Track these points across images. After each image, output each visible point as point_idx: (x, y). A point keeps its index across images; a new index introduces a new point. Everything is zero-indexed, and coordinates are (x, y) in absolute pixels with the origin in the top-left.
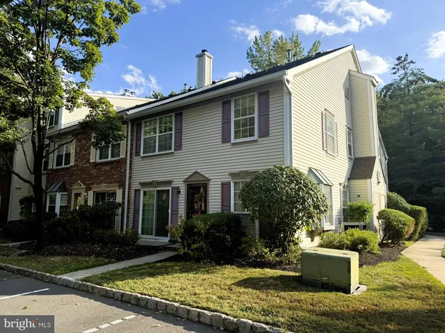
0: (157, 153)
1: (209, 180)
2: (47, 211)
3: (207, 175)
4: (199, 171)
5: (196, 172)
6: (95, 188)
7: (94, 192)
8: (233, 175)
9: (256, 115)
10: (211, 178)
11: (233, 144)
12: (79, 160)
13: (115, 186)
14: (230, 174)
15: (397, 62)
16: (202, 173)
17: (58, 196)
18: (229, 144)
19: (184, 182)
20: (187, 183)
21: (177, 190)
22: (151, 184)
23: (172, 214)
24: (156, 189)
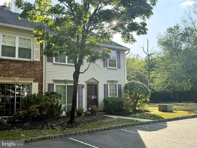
0: (67, 63)
3: (98, 80)
9: (116, 59)
14: (108, 81)
16: (95, 79)
18: (107, 68)
19: (86, 82)
20: (87, 83)
21: (82, 86)
22: (64, 81)
23: (79, 99)
24: (67, 85)
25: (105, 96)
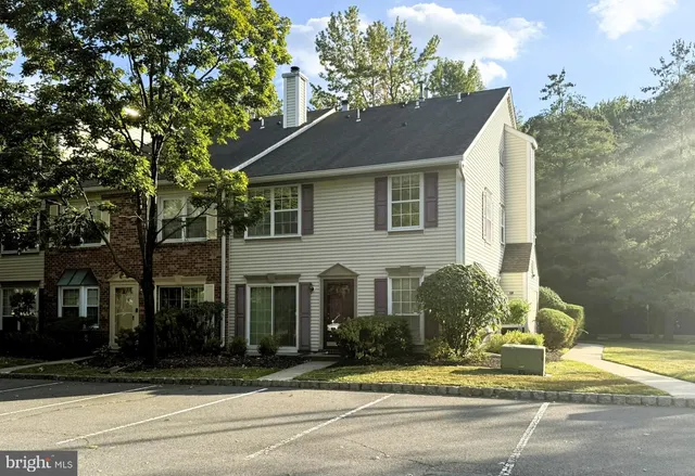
0: (272, 236)
1: (357, 275)
2: (60, 315)
3: (353, 270)
4: (341, 263)
5: (338, 265)
6: (162, 281)
8: (391, 271)
10: (359, 273)
11: (390, 233)
12: (122, 237)
13: (201, 280)
14: (387, 269)
15: (551, 82)
16: (347, 266)
17: (84, 292)
18: (384, 232)
19: (318, 276)
20: (323, 278)
21: (309, 288)
22: (265, 278)
23: (301, 318)
24: (273, 285)
25: (376, 312)
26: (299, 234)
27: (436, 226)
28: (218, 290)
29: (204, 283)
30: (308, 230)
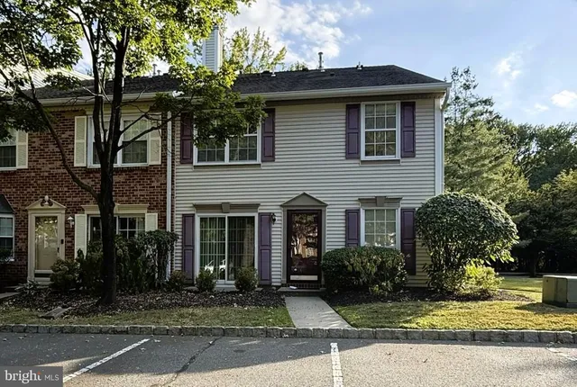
0: (227, 162)
1: (327, 205)
3: (322, 200)
4: (307, 193)
5: (304, 194)
6: (89, 209)
7: (88, 215)
8: (364, 201)
9: (398, 129)
10: (328, 203)
11: (364, 162)
12: (41, 161)
13: (143, 208)
14: (360, 200)
16: (314, 196)
18: (357, 161)
19: (281, 206)
20: (286, 209)
21: (271, 218)
22: (219, 207)
23: (260, 251)
24: (227, 215)
25: (347, 245)
26: (259, 160)
27: (414, 156)
28: (162, 220)
29: (145, 211)
30: (269, 156)
